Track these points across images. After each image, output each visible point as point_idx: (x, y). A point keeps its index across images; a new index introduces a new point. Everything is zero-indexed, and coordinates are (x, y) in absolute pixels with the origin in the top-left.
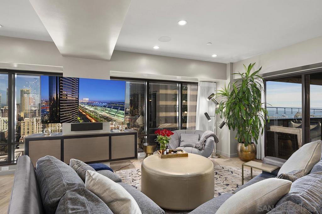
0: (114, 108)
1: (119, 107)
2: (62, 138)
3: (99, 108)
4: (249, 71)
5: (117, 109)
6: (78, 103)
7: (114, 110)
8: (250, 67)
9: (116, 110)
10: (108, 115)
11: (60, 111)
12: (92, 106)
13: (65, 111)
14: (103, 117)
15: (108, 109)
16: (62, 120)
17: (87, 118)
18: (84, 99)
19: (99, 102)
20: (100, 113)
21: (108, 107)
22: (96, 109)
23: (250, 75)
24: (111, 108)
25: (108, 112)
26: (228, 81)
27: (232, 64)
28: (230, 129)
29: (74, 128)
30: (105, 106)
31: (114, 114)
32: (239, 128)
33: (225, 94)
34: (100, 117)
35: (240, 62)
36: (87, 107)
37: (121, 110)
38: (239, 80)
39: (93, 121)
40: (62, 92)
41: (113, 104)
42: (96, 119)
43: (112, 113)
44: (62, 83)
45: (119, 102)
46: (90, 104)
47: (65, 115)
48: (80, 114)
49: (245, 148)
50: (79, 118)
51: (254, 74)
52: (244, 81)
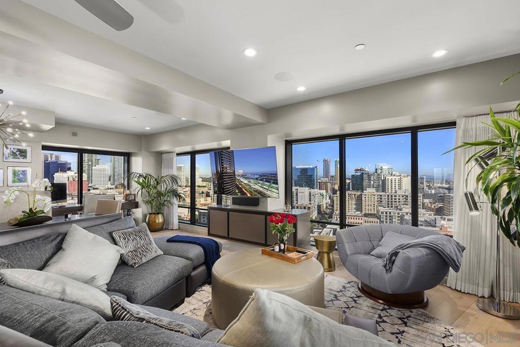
0: (266, 181)
1: (271, 179)
2: (228, 211)
3: (252, 181)
5: (270, 182)
6: (235, 175)
7: (266, 183)
9: (269, 184)
10: (261, 189)
11: (223, 183)
12: (246, 178)
13: (227, 183)
14: (257, 191)
15: (260, 182)
16: (226, 191)
17: (243, 191)
18: (239, 171)
19: (252, 174)
20: (253, 187)
21: (260, 180)
22: (249, 182)
24: (263, 180)
25: (260, 185)
29: (235, 201)
30: (257, 179)
31: (267, 188)
34: (254, 191)
36: (242, 180)
37: (274, 183)
39: (249, 195)
40: (223, 162)
41: (265, 176)
42: (251, 193)
43: (265, 187)
44: (222, 154)
45: (271, 174)
46: (244, 176)
47: (227, 187)
48: (238, 187)
50: (237, 191)
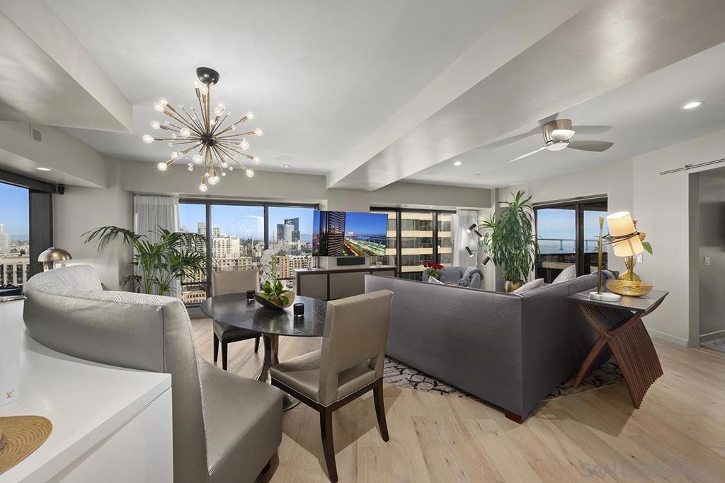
0: (375, 242)
1: (380, 240)
2: (328, 273)
3: (362, 242)
4: (517, 200)
5: (378, 243)
6: (344, 237)
7: (375, 244)
8: (519, 195)
10: (370, 249)
11: (328, 245)
12: (356, 240)
13: (333, 244)
14: (365, 251)
15: (370, 243)
16: (328, 253)
17: (351, 252)
18: (349, 233)
19: (363, 236)
20: (363, 247)
21: (370, 241)
22: (359, 243)
23: (519, 204)
24: (373, 242)
25: (369, 245)
26: (493, 210)
27: (497, 190)
28: (496, 264)
29: (340, 262)
30: (367, 240)
31: (376, 247)
32: (507, 263)
33: (490, 225)
34: (363, 251)
35: (506, 188)
36: (351, 241)
37: (382, 244)
38: (507, 208)
39: (357, 255)
40: (330, 226)
41: (376, 238)
42: (359, 253)
43: (373, 247)
44: (332, 215)
45: (382, 236)
46: (354, 238)
47: (332, 248)
48: (345, 248)
49: (513, 286)
50: (344, 252)
51: (522, 203)
52: (512, 210)
